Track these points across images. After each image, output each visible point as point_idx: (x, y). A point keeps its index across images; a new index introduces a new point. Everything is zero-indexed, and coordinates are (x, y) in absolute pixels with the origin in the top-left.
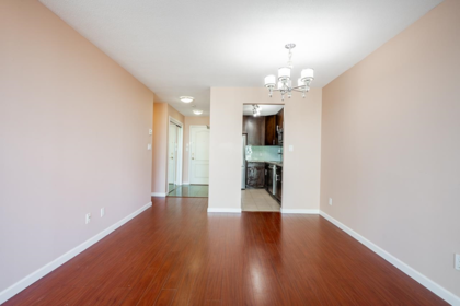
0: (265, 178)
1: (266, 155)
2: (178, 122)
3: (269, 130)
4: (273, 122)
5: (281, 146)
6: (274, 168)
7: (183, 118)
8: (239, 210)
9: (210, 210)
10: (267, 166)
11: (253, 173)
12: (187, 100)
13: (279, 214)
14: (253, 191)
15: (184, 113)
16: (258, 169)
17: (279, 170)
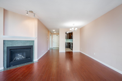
0: (69, 46)
1: (69, 41)
2: (51, 34)
3: (70, 36)
4: (71, 34)
5: (72, 39)
6: (71, 44)
7: (51, 33)
8: (65, 51)
9: (59, 51)
10: (70, 43)
11: (67, 45)
12: (54, 30)
13: (72, 52)
14: (67, 48)
15: (52, 32)
16: (68, 44)
17: (72, 44)
